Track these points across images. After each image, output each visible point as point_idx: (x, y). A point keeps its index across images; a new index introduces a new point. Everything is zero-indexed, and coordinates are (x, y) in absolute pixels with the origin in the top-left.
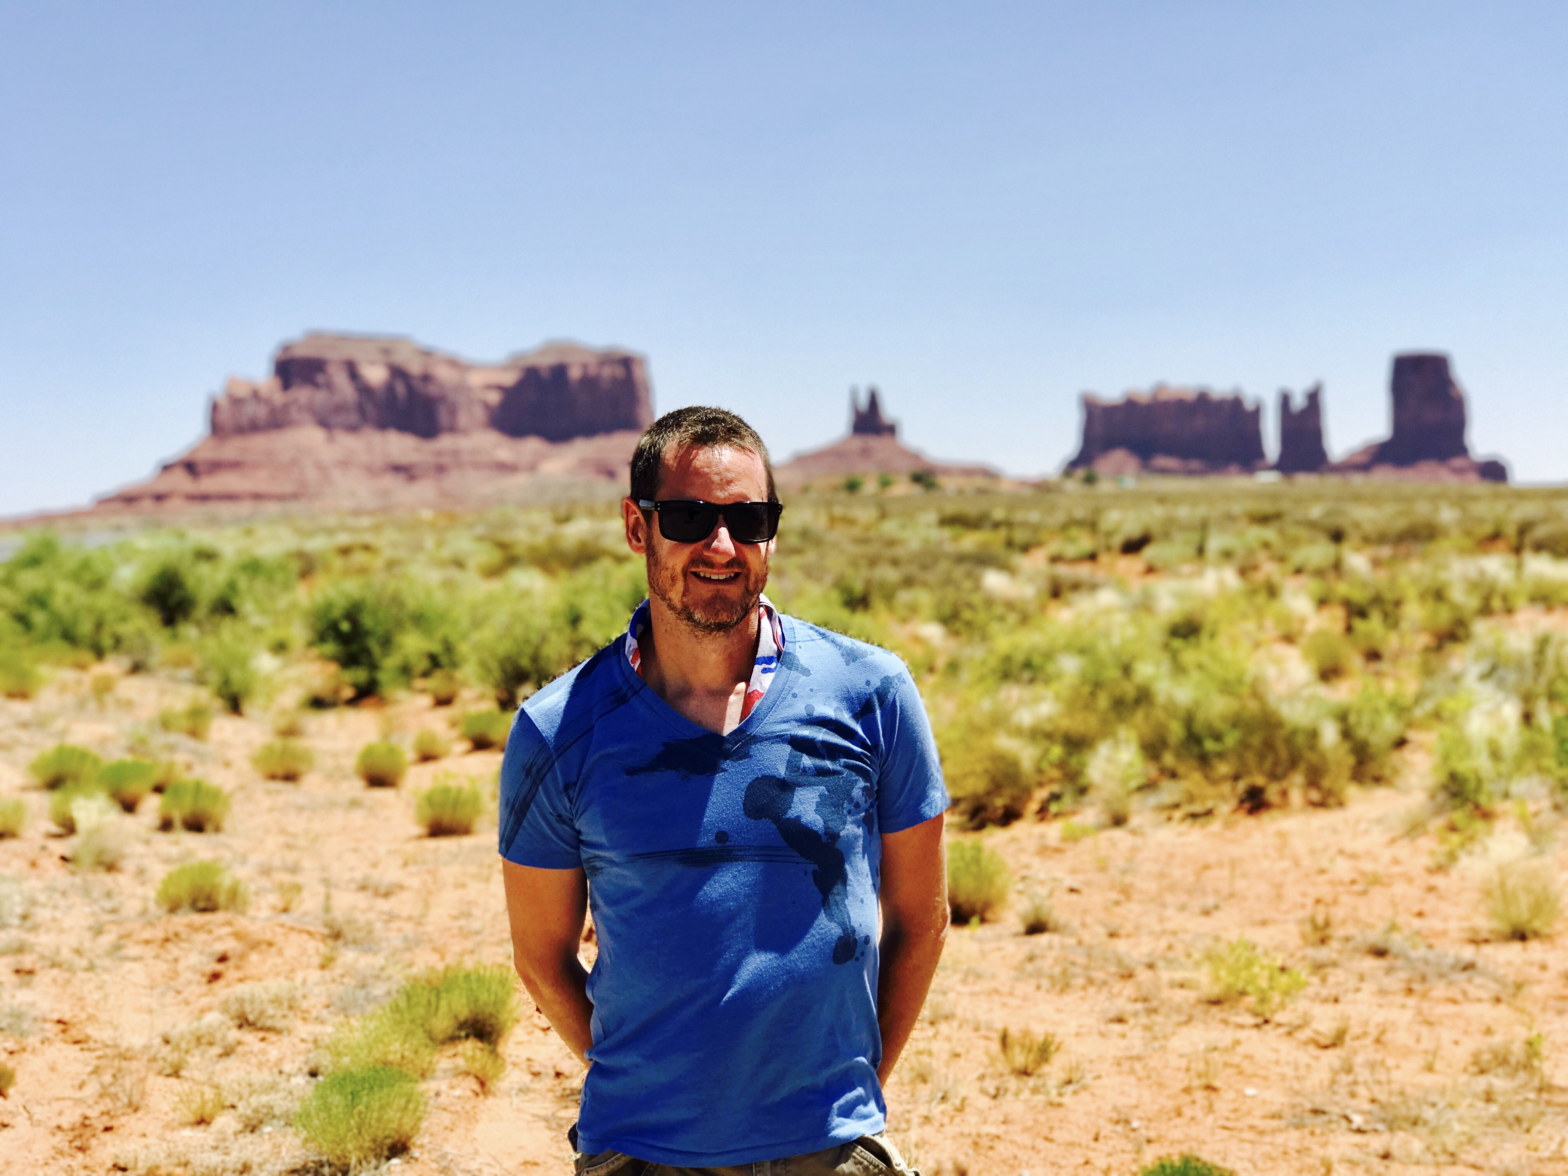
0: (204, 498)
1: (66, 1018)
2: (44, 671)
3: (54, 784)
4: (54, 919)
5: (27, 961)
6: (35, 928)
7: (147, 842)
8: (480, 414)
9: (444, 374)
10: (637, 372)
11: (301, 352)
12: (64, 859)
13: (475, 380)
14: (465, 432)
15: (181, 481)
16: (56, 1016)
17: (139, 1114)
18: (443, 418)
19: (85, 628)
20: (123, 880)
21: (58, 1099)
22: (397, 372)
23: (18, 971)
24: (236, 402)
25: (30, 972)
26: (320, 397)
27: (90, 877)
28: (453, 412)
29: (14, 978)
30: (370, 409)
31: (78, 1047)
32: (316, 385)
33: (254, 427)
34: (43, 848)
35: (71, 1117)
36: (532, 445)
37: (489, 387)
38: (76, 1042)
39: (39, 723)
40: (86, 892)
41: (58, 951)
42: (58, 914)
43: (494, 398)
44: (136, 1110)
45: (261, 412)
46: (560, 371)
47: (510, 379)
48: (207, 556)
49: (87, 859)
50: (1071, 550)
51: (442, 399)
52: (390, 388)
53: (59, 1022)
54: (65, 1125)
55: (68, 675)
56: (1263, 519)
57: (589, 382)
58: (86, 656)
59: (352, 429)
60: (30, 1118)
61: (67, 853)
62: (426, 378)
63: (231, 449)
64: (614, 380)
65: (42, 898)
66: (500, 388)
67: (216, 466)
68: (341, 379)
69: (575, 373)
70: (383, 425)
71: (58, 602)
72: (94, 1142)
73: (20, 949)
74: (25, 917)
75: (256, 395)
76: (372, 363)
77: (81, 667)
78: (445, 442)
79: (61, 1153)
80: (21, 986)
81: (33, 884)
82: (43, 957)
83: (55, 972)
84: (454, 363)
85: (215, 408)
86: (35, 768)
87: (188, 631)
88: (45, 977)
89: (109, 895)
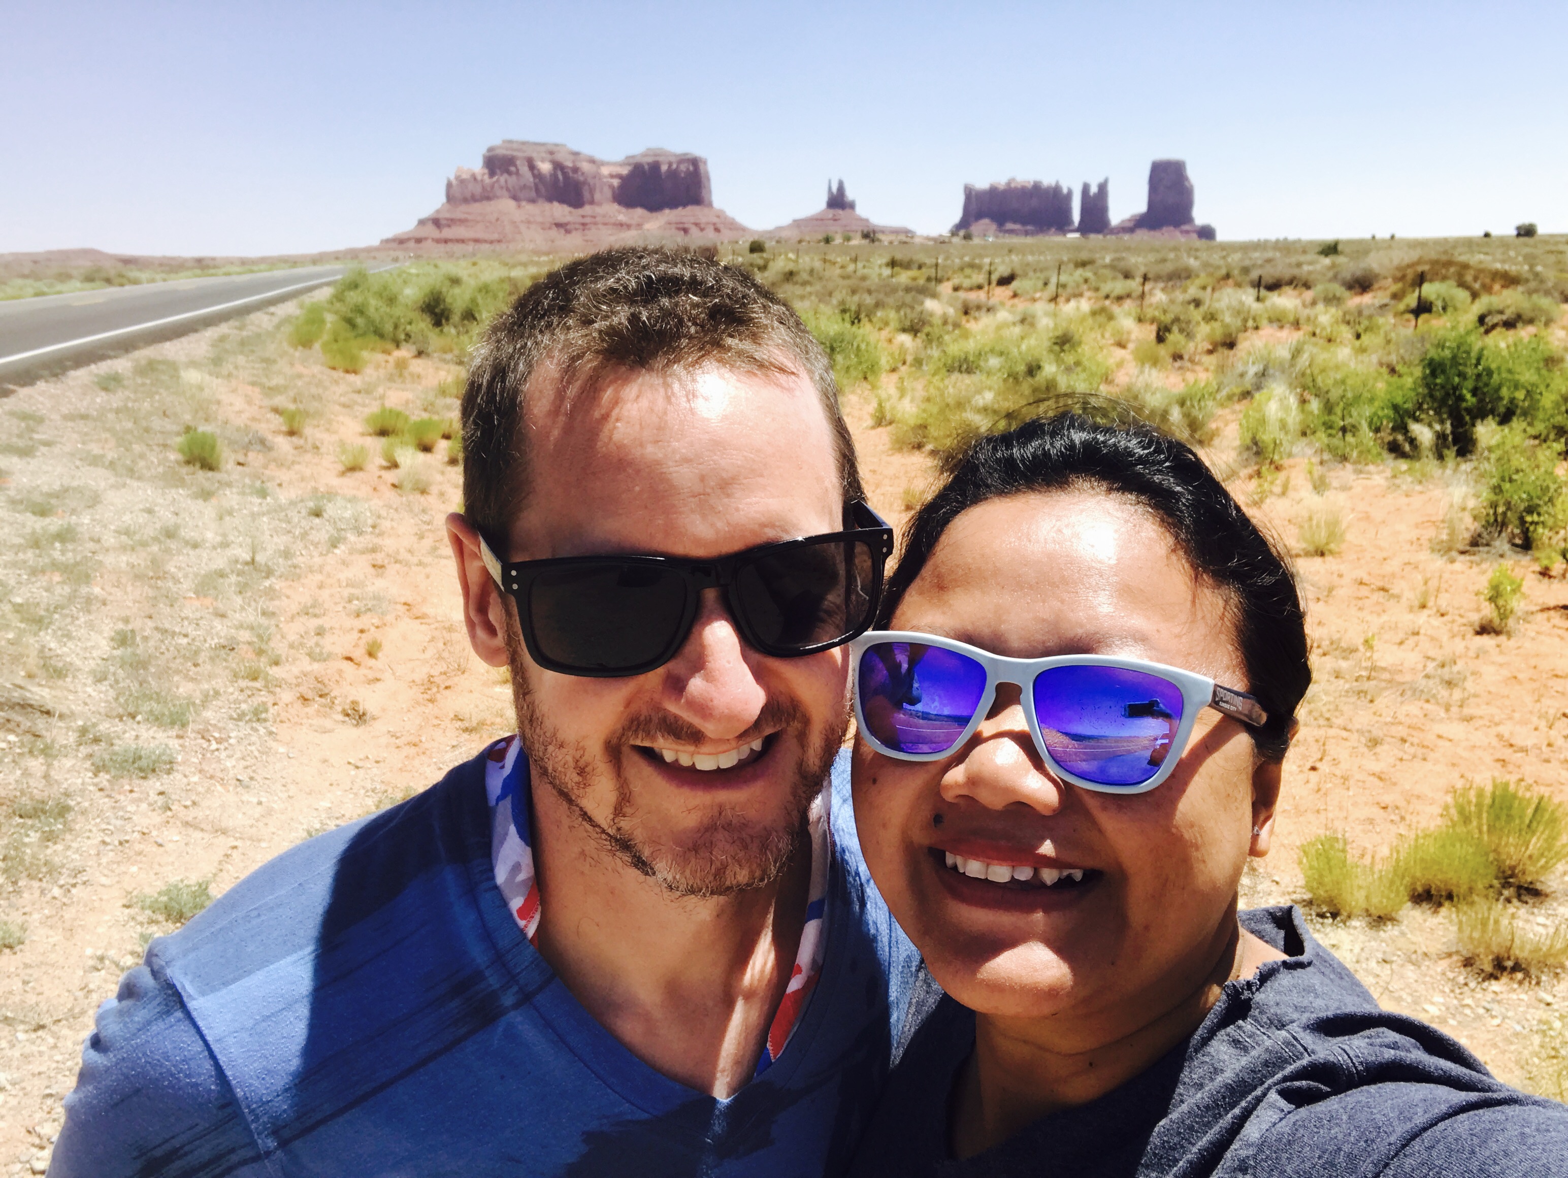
0: (446, 241)
1: (410, 601)
2: (365, 354)
3: (383, 433)
4: (392, 528)
5: (379, 558)
6: (381, 534)
7: (443, 473)
8: (608, 193)
9: (585, 167)
10: (701, 167)
11: (501, 152)
12: (394, 486)
13: (605, 171)
14: (600, 204)
15: (431, 231)
16: (403, 600)
17: (466, 675)
18: (586, 195)
19: (388, 328)
20: (431, 500)
21: (410, 660)
22: (558, 166)
23: (374, 566)
24: (462, 181)
25: (382, 567)
26: (512, 180)
27: (411, 497)
28: (592, 192)
29: (372, 570)
30: (543, 189)
31: (418, 621)
32: (510, 173)
33: (474, 199)
34: (380, 477)
35: (421, 674)
36: (639, 212)
37: (612, 176)
38: (417, 618)
39: (367, 391)
40: (409, 508)
41: (398, 552)
42: (394, 524)
43: (616, 182)
44: (463, 672)
45: (478, 190)
46: (655, 166)
47: (625, 171)
48: (455, 281)
49: (408, 485)
50: (967, 283)
51: (585, 183)
52: (554, 175)
53: (405, 604)
54: (418, 681)
55: (380, 357)
56: (1083, 264)
57: (673, 174)
58: (390, 346)
59: (533, 201)
60: (394, 674)
61: (396, 482)
62: (576, 170)
63: (461, 212)
64: (688, 173)
65: (383, 513)
66: (619, 176)
67: (452, 222)
68: (524, 170)
69: (664, 168)
70: (550, 199)
71: (371, 311)
72: (438, 696)
73: (374, 550)
74: (374, 527)
75: (474, 177)
76: (543, 161)
77: (387, 352)
78: (587, 209)
79: (418, 703)
80: (377, 576)
81: (376, 503)
82: (388, 555)
83: (398, 566)
84: (592, 161)
85: (449, 185)
86: (368, 421)
87: (450, 330)
88: (392, 569)
89: (424, 511)
